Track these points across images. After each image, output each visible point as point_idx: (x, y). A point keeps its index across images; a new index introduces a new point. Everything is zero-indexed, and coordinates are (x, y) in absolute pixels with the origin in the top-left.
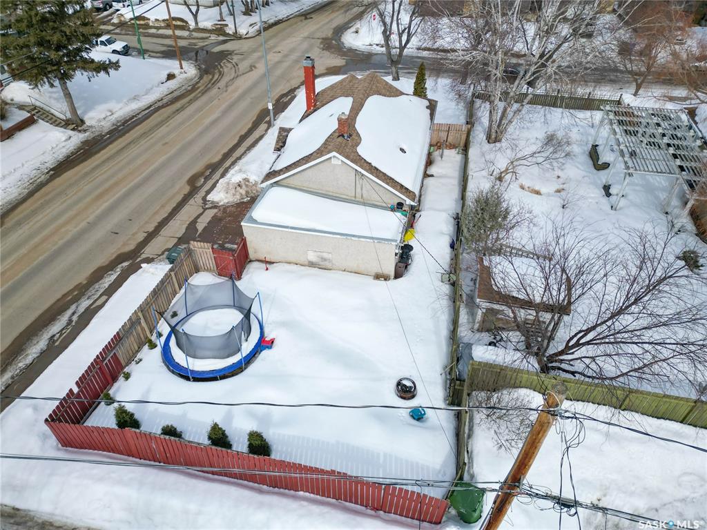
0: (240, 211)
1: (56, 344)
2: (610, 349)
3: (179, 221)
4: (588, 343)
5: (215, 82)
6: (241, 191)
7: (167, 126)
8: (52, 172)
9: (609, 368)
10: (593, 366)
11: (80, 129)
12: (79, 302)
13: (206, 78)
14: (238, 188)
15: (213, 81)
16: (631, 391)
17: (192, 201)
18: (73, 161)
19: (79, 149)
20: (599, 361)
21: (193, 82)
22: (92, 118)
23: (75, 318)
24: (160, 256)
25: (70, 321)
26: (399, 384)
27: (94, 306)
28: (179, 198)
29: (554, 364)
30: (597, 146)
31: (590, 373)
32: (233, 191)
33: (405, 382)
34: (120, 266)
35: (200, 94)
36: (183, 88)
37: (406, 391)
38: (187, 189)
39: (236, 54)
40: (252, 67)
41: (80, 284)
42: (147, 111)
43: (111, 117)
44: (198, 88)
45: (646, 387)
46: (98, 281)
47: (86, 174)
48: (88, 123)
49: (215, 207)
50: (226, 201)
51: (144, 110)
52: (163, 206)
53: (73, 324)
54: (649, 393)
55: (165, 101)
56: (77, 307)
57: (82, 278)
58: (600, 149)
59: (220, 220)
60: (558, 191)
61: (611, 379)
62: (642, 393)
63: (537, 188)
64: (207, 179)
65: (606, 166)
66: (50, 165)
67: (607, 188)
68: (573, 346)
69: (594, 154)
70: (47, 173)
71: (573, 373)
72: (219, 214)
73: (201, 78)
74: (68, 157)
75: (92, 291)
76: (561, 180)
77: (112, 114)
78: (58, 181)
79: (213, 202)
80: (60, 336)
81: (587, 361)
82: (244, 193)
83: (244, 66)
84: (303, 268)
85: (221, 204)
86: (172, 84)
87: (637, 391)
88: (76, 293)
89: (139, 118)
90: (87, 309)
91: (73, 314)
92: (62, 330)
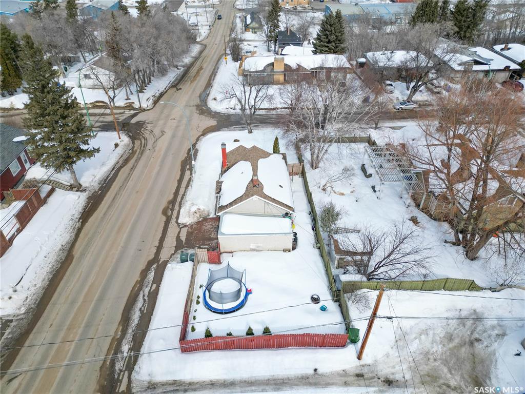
0: (200, 227)
1: (145, 312)
2: (391, 267)
3: (170, 238)
4: (382, 266)
5: (144, 145)
6: (197, 215)
7: (132, 180)
8: (81, 220)
9: (393, 275)
10: (387, 275)
11: (80, 190)
12: (143, 289)
13: (137, 143)
14: (195, 214)
15: (143, 145)
16: (401, 282)
17: (170, 225)
18: (89, 211)
19: (88, 203)
20: (389, 272)
21: (131, 147)
22: (85, 182)
23: (146, 298)
24: (170, 258)
25: (145, 300)
26: (312, 298)
27: (152, 290)
28: (163, 224)
29: (371, 277)
30: (364, 165)
31: (386, 278)
32: (193, 216)
33: (314, 296)
34: (152, 267)
35: (140, 156)
36: (127, 152)
37: (315, 300)
38: (164, 218)
39: (148, 123)
40: (163, 132)
41: (138, 280)
42: (114, 171)
43: (95, 179)
44: (136, 151)
45: (406, 279)
46: (146, 278)
47: (103, 218)
48: (84, 185)
49: (185, 226)
50: (190, 222)
51: (111, 171)
52: (156, 231)
53: (147, 301)
54: (407, 281)
55: (121, 163)
56: (143, 292)
57: (137, 277)
58: (366, 167)
59: (192, 233)
60: (352, 192)
61: (394, 278)
62: (405, 282)
63: (342, 192)
64: (172, 210)
65: (370, 175)
66: (77, 216)
67: (373, 188)
68: (377, 268)
69: (363, 169)
70: (79, 221)
71: (380, 279)
72: (189, 230)
73: (133, 143)
74: (85, 209)
75: (145, 283)
76: (352, 186)
77: (95, 177)
78: (88, 225)
79: (183, 224)
80: (144, 308)
81: (384, 273)
82: (198, 216)
83: (157, 131)
84: (248, 252)
85: (188, 224)
86: (120, 150)
87: (403, 282)
88: (138, 285)
89: (112, 177)
90: (149, 292)
91: (144, 296)
92: (143, 305)
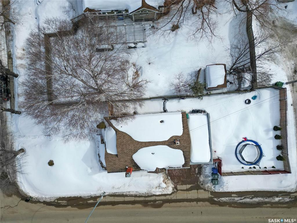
1: (253, 196)
12: (236, 201)
46: (226, 202)
53: (244, 197)
72: (181, 183)
79: (173, 190)
80: (250, 197)
88: (233, 205)
90: (238, 197)
91: (241, 199)
92: (248, 198)
